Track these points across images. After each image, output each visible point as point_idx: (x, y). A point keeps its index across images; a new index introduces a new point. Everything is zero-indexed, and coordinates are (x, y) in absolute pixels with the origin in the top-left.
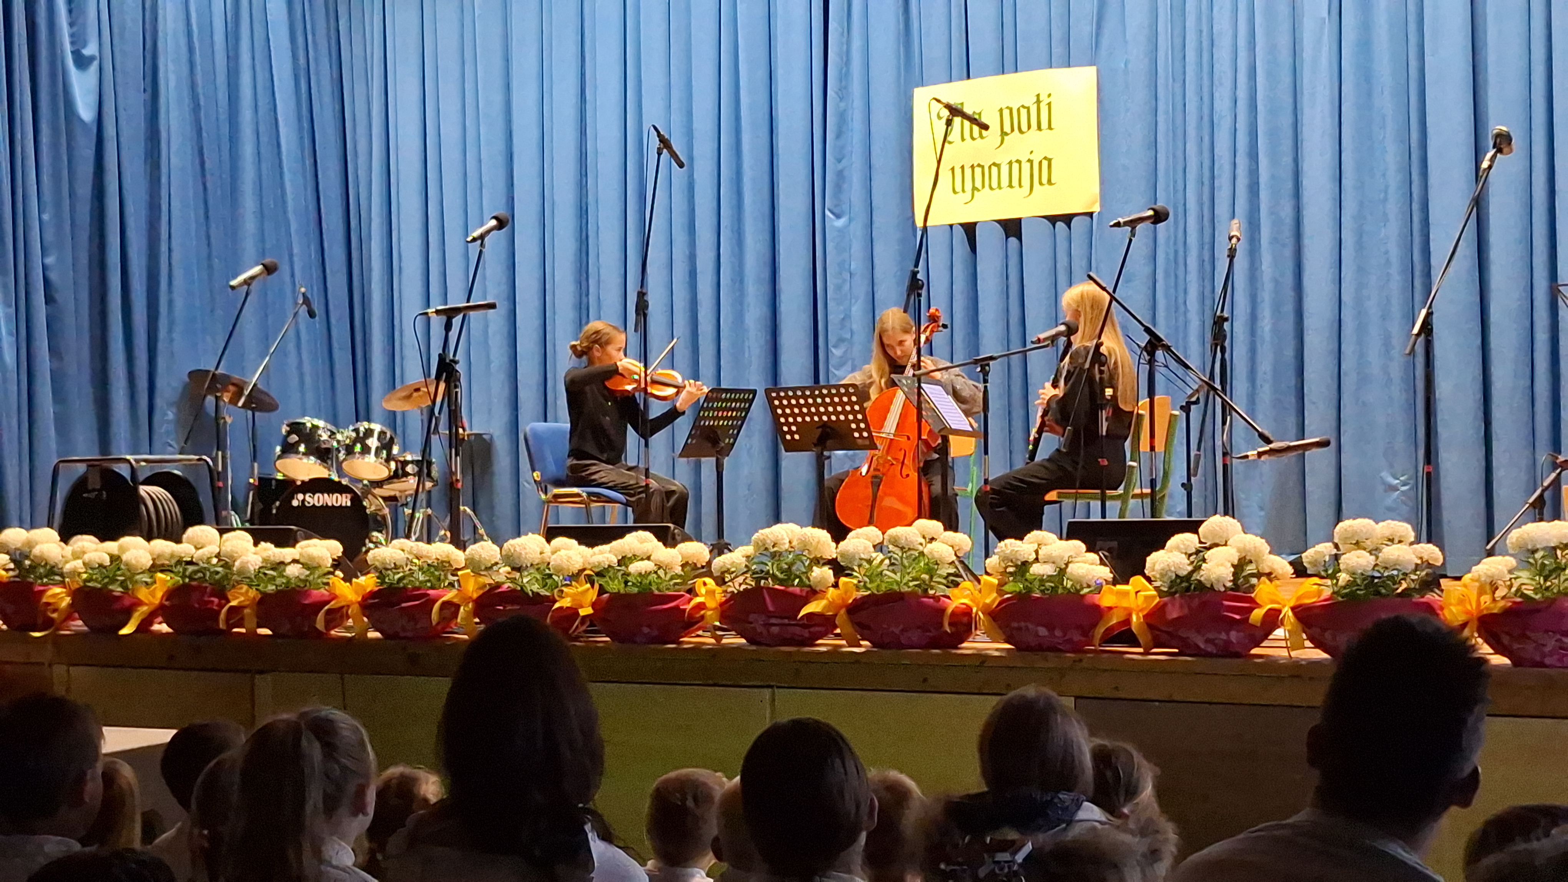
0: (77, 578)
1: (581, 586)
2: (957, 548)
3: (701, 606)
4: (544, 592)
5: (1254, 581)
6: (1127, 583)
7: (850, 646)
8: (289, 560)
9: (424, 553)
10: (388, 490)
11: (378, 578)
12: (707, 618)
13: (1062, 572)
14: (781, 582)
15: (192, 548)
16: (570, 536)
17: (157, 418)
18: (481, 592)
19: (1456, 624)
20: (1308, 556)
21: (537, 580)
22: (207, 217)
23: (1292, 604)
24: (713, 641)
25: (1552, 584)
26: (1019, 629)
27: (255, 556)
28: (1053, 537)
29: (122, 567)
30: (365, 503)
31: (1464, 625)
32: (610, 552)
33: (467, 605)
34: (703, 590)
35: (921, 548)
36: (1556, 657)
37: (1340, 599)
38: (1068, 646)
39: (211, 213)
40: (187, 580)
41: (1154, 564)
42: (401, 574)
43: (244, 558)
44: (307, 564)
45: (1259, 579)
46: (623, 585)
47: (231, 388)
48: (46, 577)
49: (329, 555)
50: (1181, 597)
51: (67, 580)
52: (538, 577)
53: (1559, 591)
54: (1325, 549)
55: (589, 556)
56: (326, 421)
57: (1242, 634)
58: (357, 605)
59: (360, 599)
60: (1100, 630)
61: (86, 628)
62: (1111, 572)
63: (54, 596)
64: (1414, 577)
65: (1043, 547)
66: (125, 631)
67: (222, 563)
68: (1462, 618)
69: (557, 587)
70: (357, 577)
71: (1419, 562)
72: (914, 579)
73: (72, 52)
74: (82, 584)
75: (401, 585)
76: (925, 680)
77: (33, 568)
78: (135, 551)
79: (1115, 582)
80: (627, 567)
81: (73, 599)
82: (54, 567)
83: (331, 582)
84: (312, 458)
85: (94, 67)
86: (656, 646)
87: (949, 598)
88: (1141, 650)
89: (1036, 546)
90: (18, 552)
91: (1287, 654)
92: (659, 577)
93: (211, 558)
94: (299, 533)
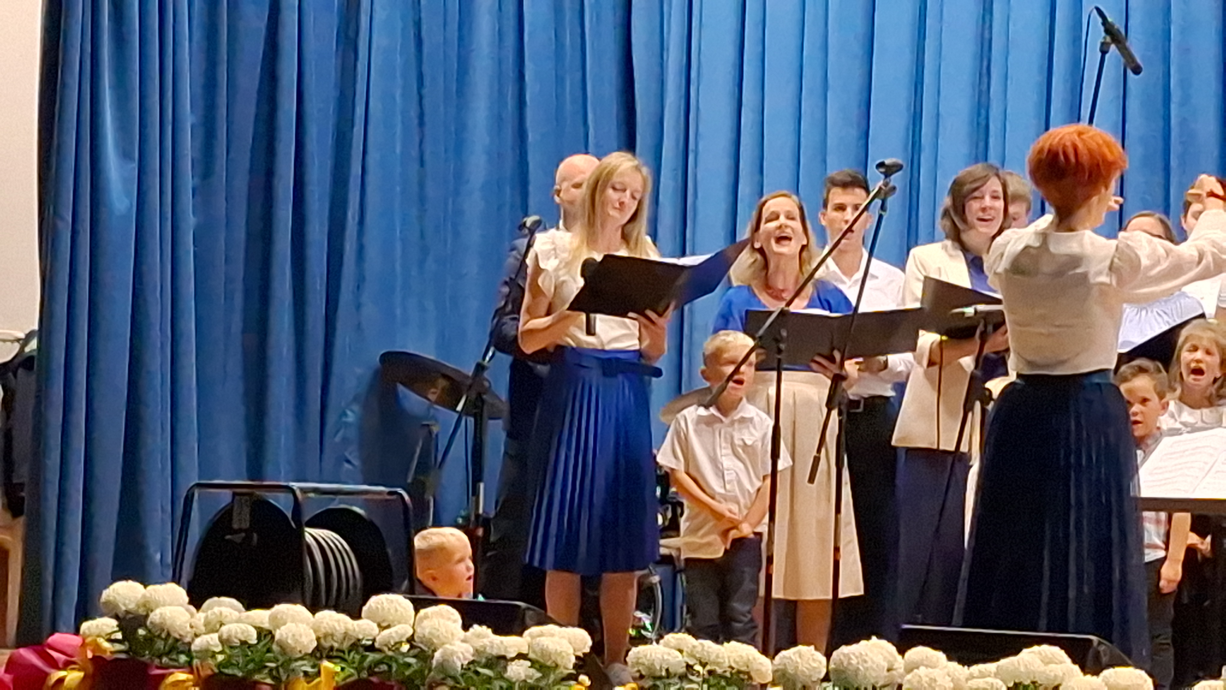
0: (209, 660)
8: (512, 654)
9: (713, 657)
15: (375, 626)
27: (465, 645)
29: (275, 647)
40: (364, 675)
43: (448, 647)
44: (537, 662)
47: (442, 382)
48: (167, 654)
49: (571, 651)
51: (196, 662)
55: (962, 678)
63: (175, 684)
67: (416, 651)
74: (216, 671)
77: (150, 639)
78: (294, 624)
82: (177, 640)
90: (130, 617)
93: (400, 643)
94: (529, 613)
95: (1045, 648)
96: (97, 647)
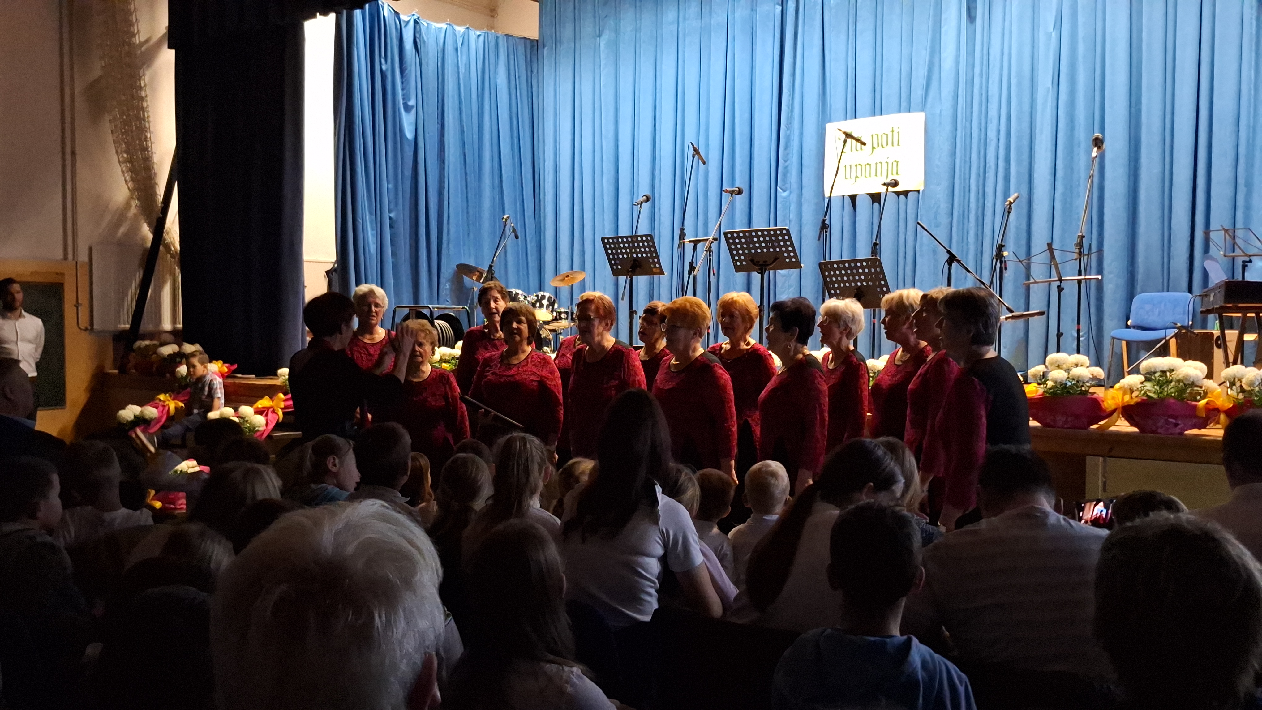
10: (552, 326)
17: (441, 286)
19: (1110, 410)
20: (1031, 371)
25: (1164, 390)
30: (541, 332)
31: (1113, 411)
36: (1164, 428)
37: (1048, 395)
39: (468, 184)
47: (477, 272)
53: (1167, 394)
54: (1041, 368)
56: (524, 291)
64: (1088, 384)
68: (1113, 407)
71: (1091, 376)
73: (404, 104)
85: (413, 111)
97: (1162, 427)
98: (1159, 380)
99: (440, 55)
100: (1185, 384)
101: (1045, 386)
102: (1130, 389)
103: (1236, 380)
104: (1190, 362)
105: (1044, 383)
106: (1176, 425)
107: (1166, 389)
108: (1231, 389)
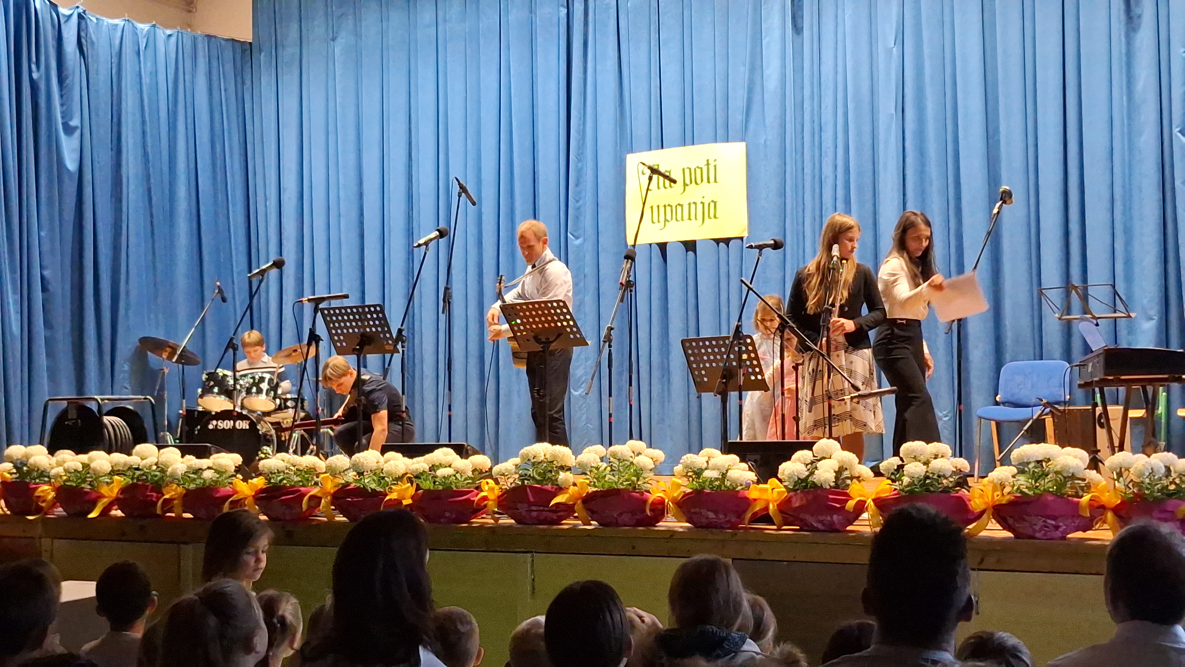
0: (59, 479)
1: (404, 484)
2: (655, 459)
3: (485, 498)
4: (379, 489)
5: (848, 482)
6: (766, 483)
7: (585, 525)
8: (205, 467)
9: (298, 463)
10: (275, 418)
11: (266, 479)
12: (489, 507)
13: (724, 475)
14: (538, 482)
15: (139, 458)
16: (397, 451)
17: (117, 368)
18: (337, 489)
19: (978, 510)
20: (883, 466)
21: (374, 480)
22: (153, 233)
23: (873, 497)
24: (492, 521)
25: (1040, 484)
26: (695, 513)
27: (183, 465)
28: (719, 452)
29: (91, 471)
30: (258, 427)
31: (983, 512)
32: (424, 462)
33: (326, 497)
34: (486, 488)
35: (631, 459)
36: (1043, 532)
37: (904, 494)
38: (728, 525)
39: (156, 232)
40: (135, 481)
41: (784, 471)
42: (282, 477)
43: (175, 466)
44: (217, 470)
45: (852, 481)
46: (432, 484)
47: (168, 349)
48: (38, 478)
49: (233, 464)
50: (802, 492)
51: (53, 480)
52: (375, 478)
53: (1044, 489)
55: (410, 464)
57: (840, 517)
58: (251, 498)
59: (253, 494)
60: (749, 515)
61: (65, 513)
62: (756, 476)
63: (43, 491)
64: (951, 479)
65: (711, 459)
66: (91, 516)
67: (159, 469)
68: (983, 507)
69: (387, 486)
70: (252, 478)
71: (955, 470)
72: (627, 480)
73: (63, 124)
74: (62, 483)
75: (282, 484)
76: (634, 548)
77: (29, 472)
78: (99, 461)
79: (758, 482)
80: (435, 472)
81: (57, 494)
82: (43, 471)
83: (234, 482)
84: (223, 396)
85: (77, 133)
86: (454, 525)
87: (650, 493)
88: (775, 527)
89: (707, 459)
90: (19, 461)
91: (870, 530)
92: (456, 479)
93: (152, 465)
94: (212, 449)
95: (445, 449)
96: (3, 476)
97: (1040, 531)
98: (1034, 471)
99: (115, 60)
100: (1064, 477)
101: (900, 482)
102: (1001, 484)
103: (1123, 470)
104: (1068, 449)
105: (899, 479)
106: (1057, 527)
107: (1042, 482)
108: (1118, 482)
